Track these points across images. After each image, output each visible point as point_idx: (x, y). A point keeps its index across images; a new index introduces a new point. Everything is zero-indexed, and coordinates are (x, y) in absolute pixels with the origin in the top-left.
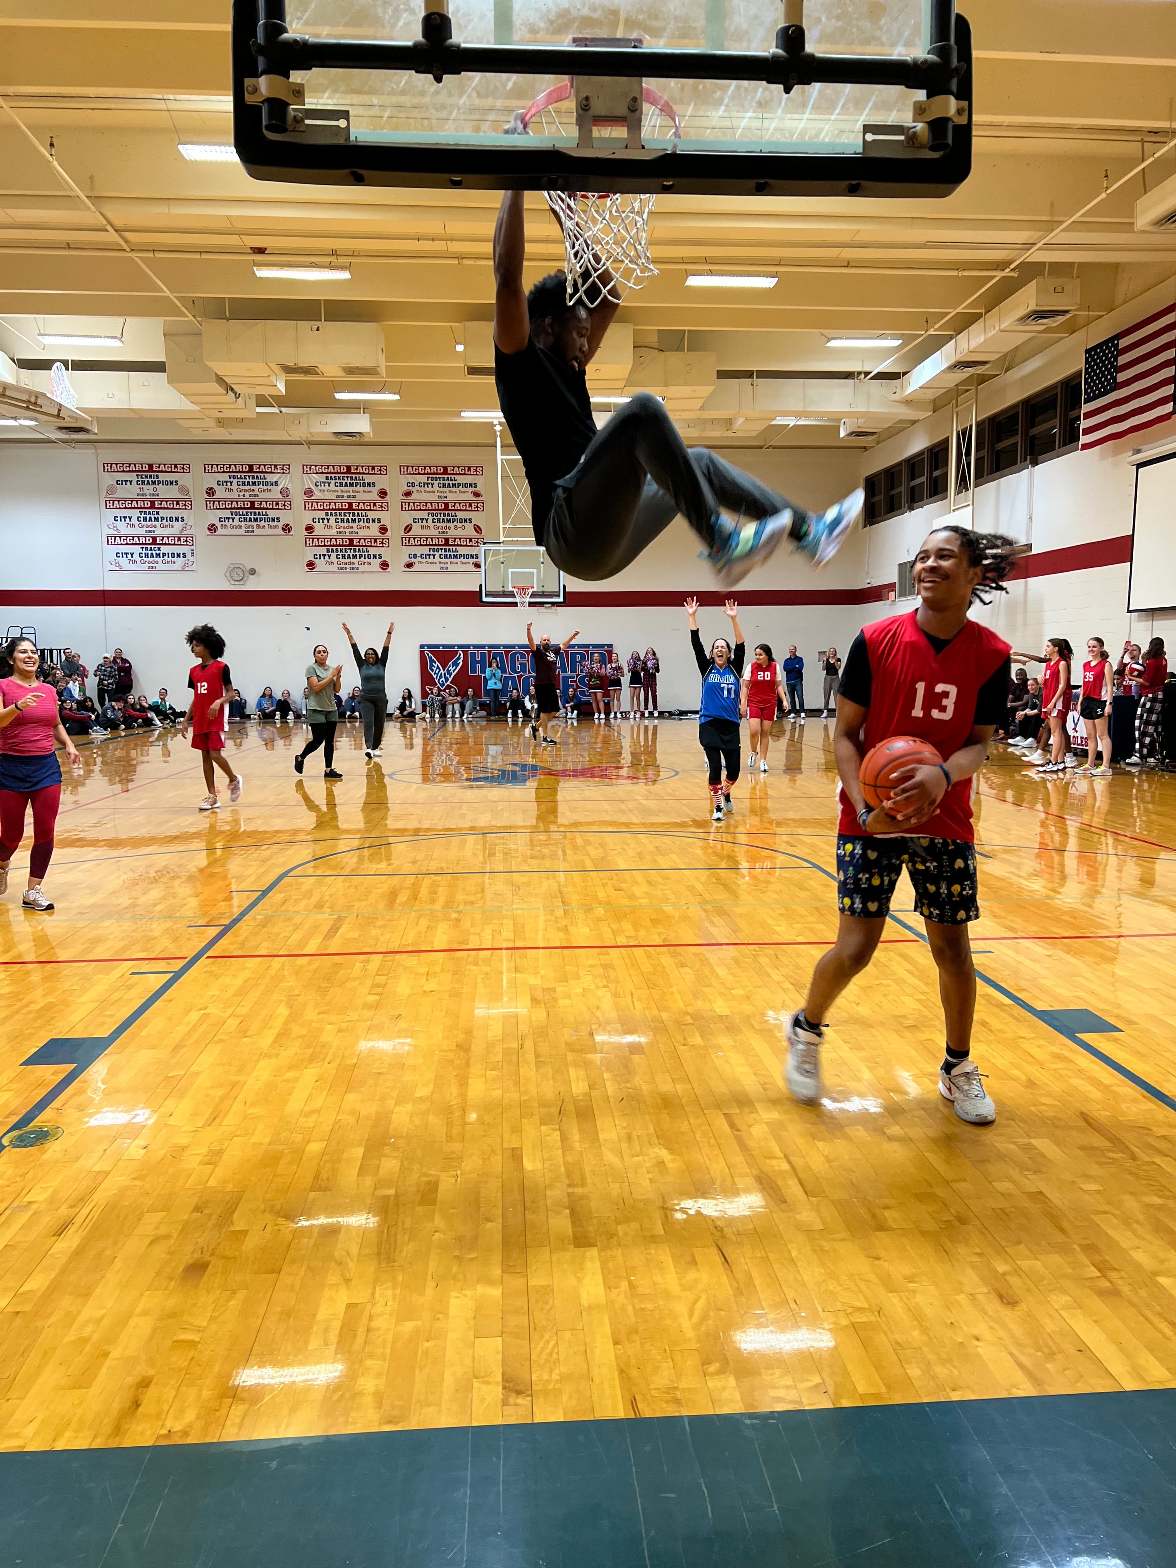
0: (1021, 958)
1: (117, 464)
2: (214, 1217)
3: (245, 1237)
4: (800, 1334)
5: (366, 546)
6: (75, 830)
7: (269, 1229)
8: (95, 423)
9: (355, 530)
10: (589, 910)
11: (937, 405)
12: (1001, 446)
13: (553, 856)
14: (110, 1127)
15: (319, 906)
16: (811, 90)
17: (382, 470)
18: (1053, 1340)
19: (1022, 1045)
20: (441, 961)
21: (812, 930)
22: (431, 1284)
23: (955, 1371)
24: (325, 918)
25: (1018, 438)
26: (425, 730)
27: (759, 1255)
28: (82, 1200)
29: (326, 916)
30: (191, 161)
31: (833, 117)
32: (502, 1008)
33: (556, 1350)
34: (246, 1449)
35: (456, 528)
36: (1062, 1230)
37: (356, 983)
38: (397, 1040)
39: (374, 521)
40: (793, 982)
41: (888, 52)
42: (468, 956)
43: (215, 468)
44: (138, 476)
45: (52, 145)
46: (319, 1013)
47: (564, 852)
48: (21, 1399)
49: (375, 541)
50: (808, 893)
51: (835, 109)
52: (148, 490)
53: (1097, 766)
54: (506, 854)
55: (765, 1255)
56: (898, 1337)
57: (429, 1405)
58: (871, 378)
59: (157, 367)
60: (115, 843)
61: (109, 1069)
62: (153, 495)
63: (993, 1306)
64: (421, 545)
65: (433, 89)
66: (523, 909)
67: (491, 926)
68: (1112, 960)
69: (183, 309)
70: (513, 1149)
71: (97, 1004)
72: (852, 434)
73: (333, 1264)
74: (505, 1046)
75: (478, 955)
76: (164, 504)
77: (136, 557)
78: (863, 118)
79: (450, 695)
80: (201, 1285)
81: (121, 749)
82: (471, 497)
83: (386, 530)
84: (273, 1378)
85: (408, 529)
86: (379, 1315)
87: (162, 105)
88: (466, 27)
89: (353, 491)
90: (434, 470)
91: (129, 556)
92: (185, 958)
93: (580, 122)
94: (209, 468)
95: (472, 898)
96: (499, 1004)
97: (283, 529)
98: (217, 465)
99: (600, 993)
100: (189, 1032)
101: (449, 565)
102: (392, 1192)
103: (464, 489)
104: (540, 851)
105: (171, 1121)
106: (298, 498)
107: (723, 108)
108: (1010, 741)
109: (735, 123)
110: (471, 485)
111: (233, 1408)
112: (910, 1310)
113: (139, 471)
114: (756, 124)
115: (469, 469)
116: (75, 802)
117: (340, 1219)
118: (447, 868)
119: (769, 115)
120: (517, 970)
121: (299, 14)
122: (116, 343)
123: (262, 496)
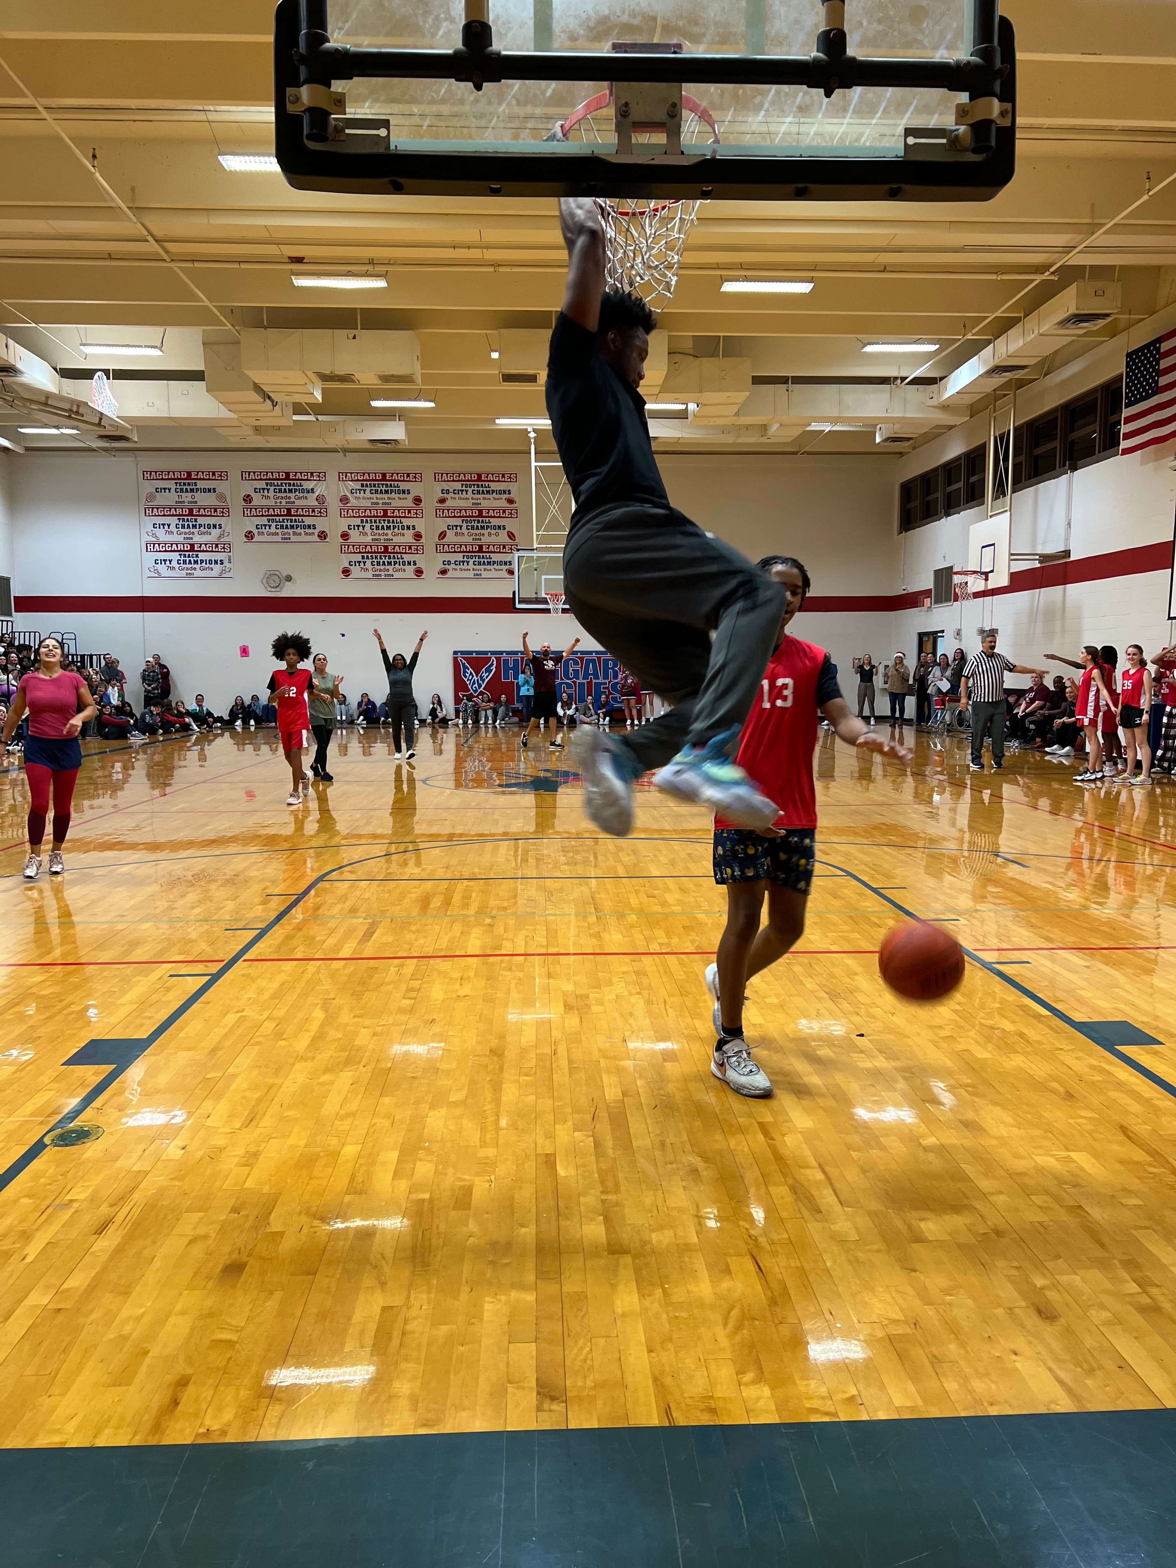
0: (1057, 969)
1: (156, 472)
2: (252, 1218)
3: (282, 1237)
4: (835, 1345)
5: (400, 553)
6: (114, 834)
7: (305, 1231)
8: (135, 432)
9: (390, 537)
10: (621, 916)
11: (974, 410)
12: (1038, 451)
13: (586, 862)
14: (150, 1127)
15: (353, 911)
16: (852, 94)
17: (416, 477)
18: (1093, 1356)
19: (1061, 1058)
20: (475, 966)
21: (846, 939)
22: (465, 1289)
23: (993, 1386)
24: (360, 923)
25: (1057, 444)
26: (458, 736)
27: (793, 1265)
28: (121, 1199)
29: (361, 920)
30: (231, 171)
31: (874, 121)
32: (535, 1013)
33: (590, 1357)
34: (283, 1448)
35: (490, 534)
36: (1102, 1245)
37: (390, 987)
38: (431, 1045)
39: (408, 528)
40: (827, 990)
41: (930, 55)
42: (502, 962)
43: (252, 476)
44: (176, 483)
45: (94, 156)
46: (355, 1017)
47: (596, 858)
48: (63, 1395)
49: (410, 547)
50: (843, 902)
51: (876, 113)
52: (187, 497)
53: (1136, 775)
54: (538, 860)
55: (799, 1265)
56: (934, 1350)
57: (464, 1409)
58: (908, 384)
59: (196, 376)
60: (154, 847)
61: (146, 1072)
62: (191, 502)
63: (1032, 1320)
64: (455, 552)
65: (472, 98)
66: (555, 915)
67: (524, 932)
68: (1150, 972)
69: (222, 318)
70: (546, 1155)
71: (136, 1006)
72: (887, 439)
73: (368, 1267)
74: (538, 1051)
75: (511, 960)
76: (202, 512)
77: (174, 564)
78: (904, 121)
79: (483, 701)
80: (239, 1285)
81: (159, 753)
82: (503, 504)
83: (421, 536)
84: (309, 1379)
85: (443, 535)
86: (414, 1318)
87: (201, 116)
88: (506, 35)
89: (389, 498)
90: (468, 477)
91: (168, 562)
92: (223, 961)
93: (620, 128)
94: (246, 475)
95: (506, 904)
96: (532, 1010)
97: (319, 536)
98: (254, 473)
99: (633, 1000)
100: (226, 1034)
101: (482, 572)
102: (426, 1196)
103: (498, 496)
104: (572, 857)
105: (209, 1123)
106: (333, 505)
107: (763, 113)
108: (1047, 749)
109: (773, 128)
110: (505, 492)
111: (270, 1408)
112: (946, 1322)
113: (178, 479)
114: (795, 129)
115: (503, 476)
116: (115, 806)
117: (376, 1223)
118: (480, 874)
119: (809, 120)
120: (549, 975)
121: (340, 24)
122: (156, 352)
123: (298, 503)
